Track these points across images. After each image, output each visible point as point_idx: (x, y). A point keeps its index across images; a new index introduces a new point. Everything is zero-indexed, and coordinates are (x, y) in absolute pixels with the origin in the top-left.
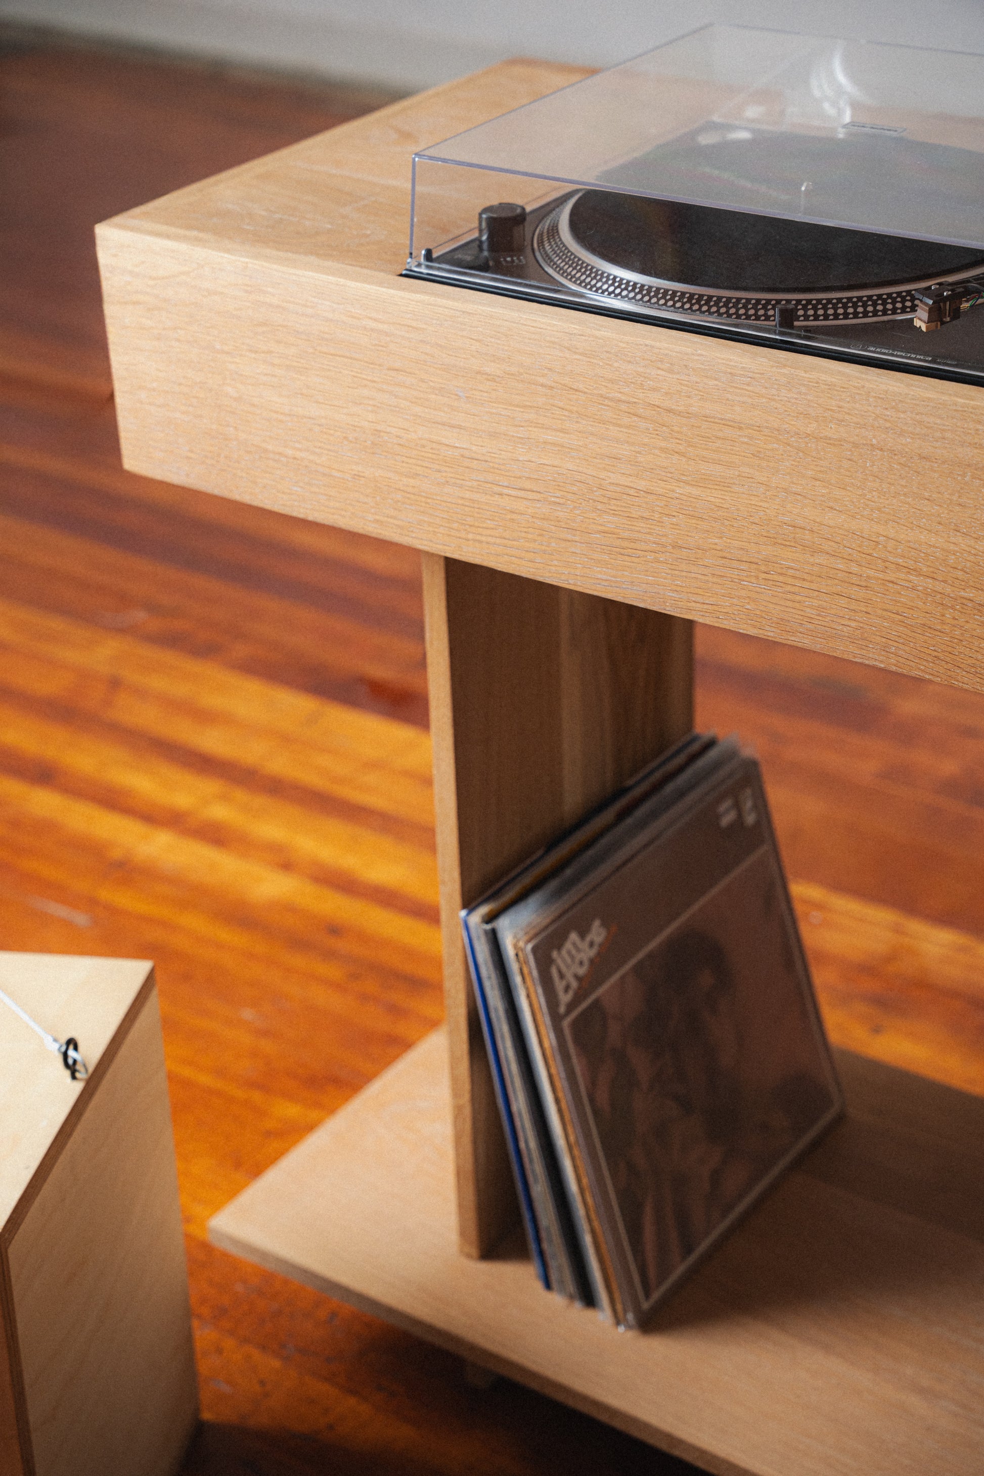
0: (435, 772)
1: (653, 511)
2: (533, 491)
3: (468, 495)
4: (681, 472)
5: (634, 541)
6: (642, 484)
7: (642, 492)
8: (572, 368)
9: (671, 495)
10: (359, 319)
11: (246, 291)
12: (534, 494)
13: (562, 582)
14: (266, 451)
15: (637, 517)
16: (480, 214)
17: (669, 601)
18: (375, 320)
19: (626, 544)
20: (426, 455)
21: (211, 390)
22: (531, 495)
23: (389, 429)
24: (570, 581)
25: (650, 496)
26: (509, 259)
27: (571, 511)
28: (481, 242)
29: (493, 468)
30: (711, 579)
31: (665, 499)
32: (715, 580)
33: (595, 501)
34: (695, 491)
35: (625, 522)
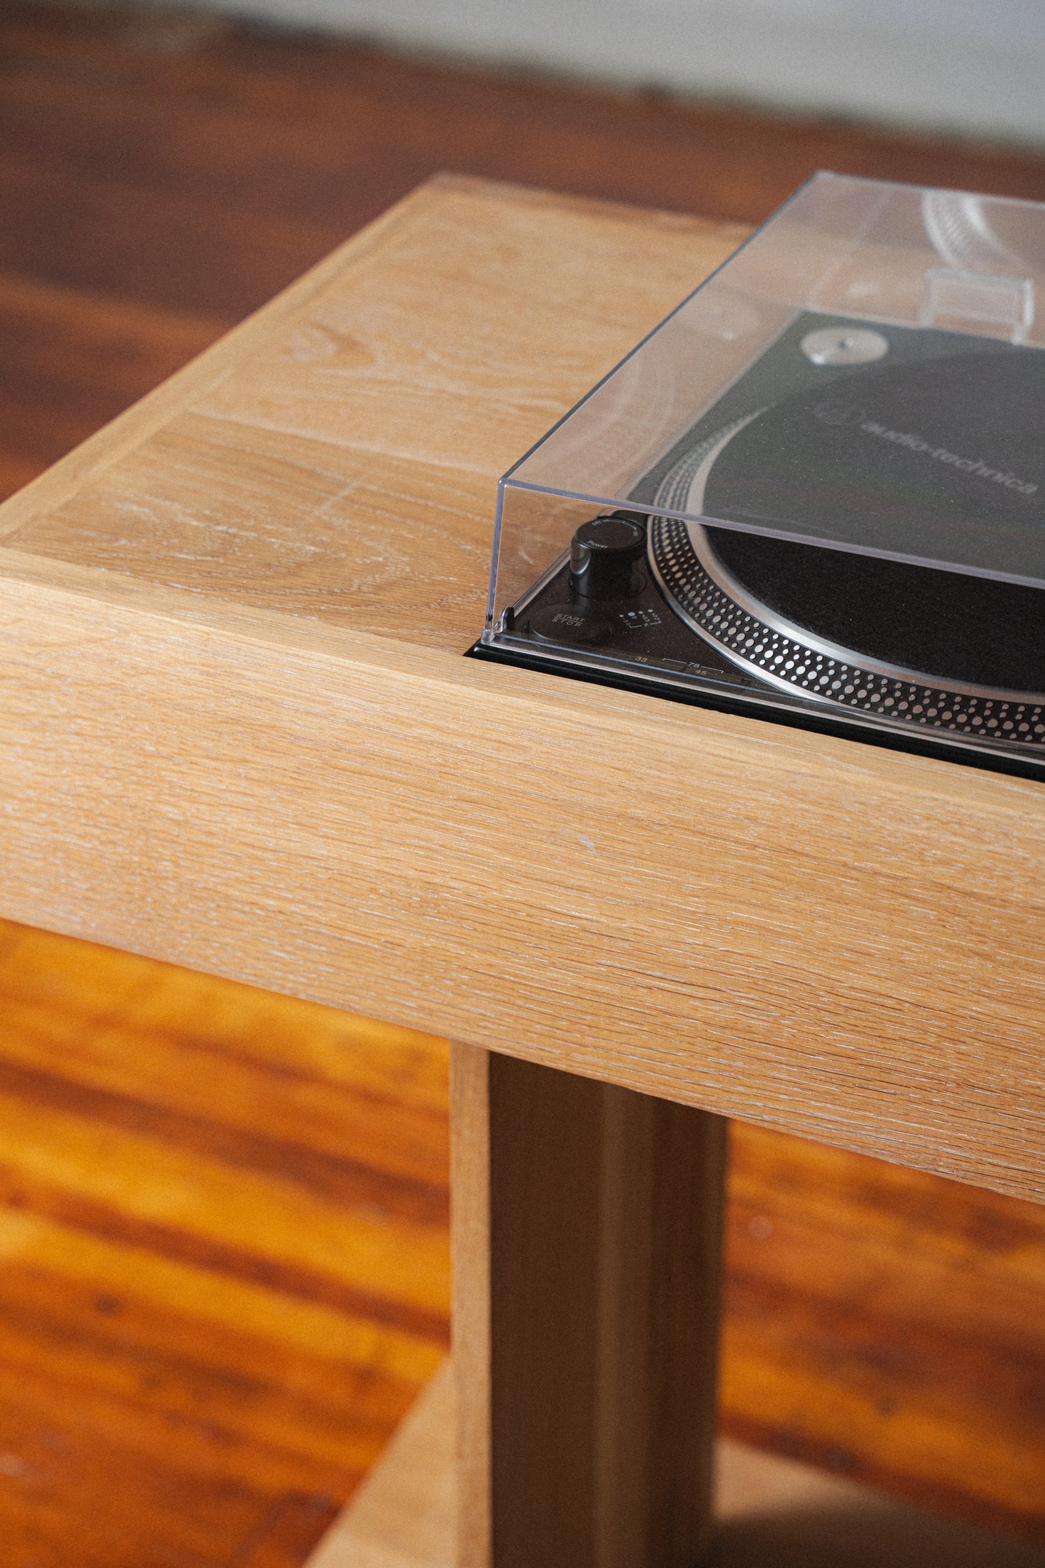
0: (455, 1306)
1: (925, 1032)
2: (708, 988)
3: (589, 984)
4: (985, 983)
5: (888, 1070)
6: (906, 994)
7: (907, 1005)
8: (795, 821)
9: (961, 1011)
10: (411, 726)
11: (208, 674)
12: (711, 991)
13: (750, 1116)
14: (227, 898)
15: (897, 1038)
16: (575, 542)
17: (944, 1159)
18: (439, 729)
19: (871, 1074)
20: (522, 923)
21: (133, 807)
22: (701, 993)
23: (453, 884)
24: (764, 1116)
25: (921, 1012)
26: (631, 614)
27: (776, 1020)
28: (576, 578)
29: (639, 950)
30: (1024, 1136)
31: (950, 1017)
32: (1031, 1137)
33: (819, 1009)
34: (1005, 1011)
35: (874, 1043)
